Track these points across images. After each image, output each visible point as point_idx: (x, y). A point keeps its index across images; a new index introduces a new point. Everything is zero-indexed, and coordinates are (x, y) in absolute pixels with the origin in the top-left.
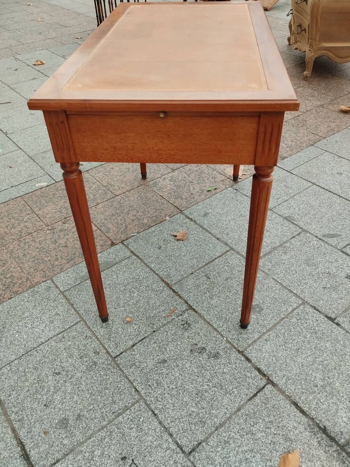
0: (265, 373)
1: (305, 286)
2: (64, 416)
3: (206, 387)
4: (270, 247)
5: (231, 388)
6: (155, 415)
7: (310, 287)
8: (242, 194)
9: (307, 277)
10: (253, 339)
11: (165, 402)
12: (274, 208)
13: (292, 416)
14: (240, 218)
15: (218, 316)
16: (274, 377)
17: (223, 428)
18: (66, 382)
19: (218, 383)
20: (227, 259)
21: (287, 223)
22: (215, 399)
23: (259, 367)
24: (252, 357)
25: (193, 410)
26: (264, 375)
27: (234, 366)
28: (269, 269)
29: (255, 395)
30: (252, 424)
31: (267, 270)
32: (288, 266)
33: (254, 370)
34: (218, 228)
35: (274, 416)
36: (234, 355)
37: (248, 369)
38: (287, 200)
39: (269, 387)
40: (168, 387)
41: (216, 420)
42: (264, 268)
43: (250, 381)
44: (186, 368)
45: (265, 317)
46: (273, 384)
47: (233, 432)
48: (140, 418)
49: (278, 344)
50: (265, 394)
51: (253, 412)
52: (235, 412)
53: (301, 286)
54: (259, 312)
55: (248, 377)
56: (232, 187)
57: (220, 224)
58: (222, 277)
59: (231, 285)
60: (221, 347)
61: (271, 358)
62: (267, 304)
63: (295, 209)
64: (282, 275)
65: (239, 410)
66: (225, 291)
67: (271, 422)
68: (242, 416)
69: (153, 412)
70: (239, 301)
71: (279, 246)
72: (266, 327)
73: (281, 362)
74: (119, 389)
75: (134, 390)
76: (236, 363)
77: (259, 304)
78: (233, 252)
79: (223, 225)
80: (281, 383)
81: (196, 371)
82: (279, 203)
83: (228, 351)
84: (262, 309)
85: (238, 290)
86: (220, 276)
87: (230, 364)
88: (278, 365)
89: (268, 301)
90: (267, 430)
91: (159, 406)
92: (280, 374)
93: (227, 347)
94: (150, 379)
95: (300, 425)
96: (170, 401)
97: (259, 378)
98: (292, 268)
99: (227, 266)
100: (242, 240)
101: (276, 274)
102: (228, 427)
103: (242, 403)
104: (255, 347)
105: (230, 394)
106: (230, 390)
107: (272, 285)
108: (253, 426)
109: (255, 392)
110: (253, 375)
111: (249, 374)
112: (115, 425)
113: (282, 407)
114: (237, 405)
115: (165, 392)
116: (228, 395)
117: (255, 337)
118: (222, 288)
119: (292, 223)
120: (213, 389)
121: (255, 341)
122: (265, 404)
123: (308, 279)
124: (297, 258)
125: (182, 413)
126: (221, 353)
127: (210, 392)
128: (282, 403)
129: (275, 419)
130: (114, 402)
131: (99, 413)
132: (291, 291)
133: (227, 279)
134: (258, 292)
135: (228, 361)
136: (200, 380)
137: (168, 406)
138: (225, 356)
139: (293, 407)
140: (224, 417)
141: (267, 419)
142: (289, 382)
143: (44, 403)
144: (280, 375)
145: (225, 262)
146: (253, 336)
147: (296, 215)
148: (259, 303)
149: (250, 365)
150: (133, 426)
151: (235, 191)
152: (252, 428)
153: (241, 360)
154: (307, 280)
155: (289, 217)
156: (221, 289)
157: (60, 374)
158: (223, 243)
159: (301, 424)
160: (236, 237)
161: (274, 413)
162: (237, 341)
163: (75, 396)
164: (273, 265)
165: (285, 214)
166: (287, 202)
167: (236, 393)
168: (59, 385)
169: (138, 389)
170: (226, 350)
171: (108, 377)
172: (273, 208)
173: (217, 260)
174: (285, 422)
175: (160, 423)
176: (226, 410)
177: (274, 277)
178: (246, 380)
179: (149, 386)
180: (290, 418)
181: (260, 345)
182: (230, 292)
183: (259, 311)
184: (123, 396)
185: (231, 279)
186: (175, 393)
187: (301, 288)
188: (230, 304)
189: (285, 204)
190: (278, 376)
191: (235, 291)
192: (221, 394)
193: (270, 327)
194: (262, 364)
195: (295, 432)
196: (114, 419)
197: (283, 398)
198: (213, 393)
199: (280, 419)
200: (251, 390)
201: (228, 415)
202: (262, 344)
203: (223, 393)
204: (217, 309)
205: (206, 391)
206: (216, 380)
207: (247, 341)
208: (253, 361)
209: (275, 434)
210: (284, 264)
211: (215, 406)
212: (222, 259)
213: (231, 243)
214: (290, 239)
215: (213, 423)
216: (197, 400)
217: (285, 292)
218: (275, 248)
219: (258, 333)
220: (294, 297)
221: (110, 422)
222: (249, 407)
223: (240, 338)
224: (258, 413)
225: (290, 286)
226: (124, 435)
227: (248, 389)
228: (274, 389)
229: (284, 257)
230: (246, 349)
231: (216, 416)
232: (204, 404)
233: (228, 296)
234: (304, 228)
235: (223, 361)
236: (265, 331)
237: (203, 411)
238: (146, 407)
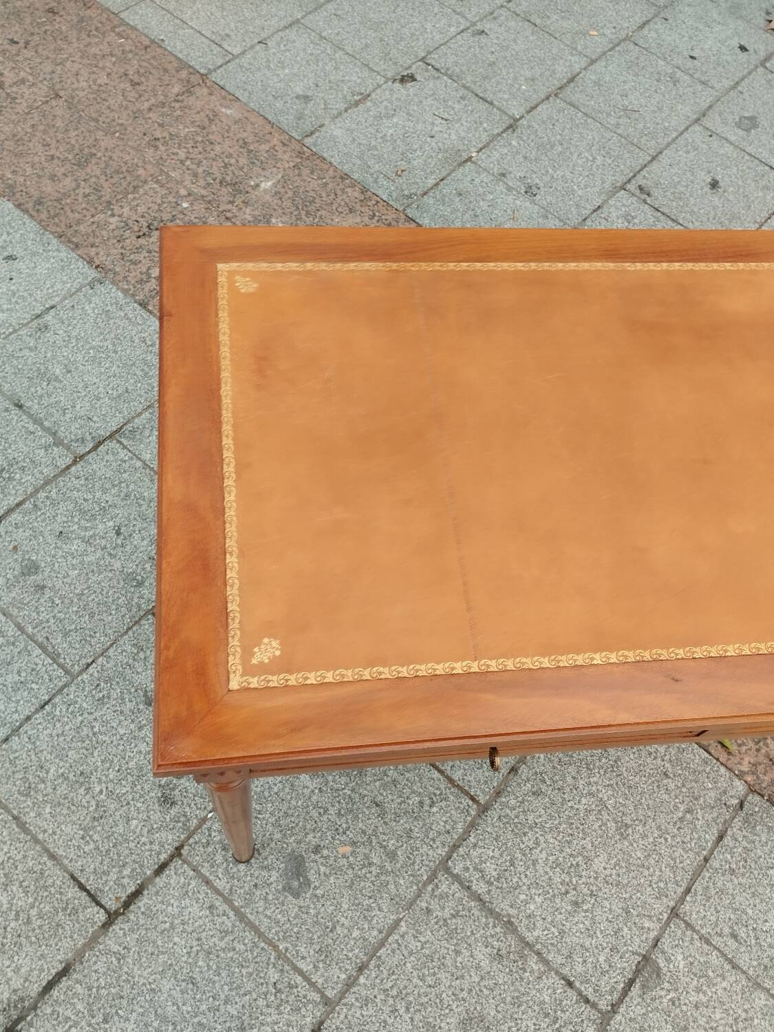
0: (132, 907)
1: (387, 1009)
2: (43, 565)
3: (98, 789)
4: (512, 912)
5: (96, 837)
6: (42, 707)
7: (385, 1022)
8: (727, 825)
9: (417, 1017)
10: (212, 878)
11: (66, 719)
12: (688, 925)
13: (40, 963)
14: (612, 825)
15: (266, 794)
16: (122, 926)
17: (17, 830)
18: (102, 549)
19: (105, 811)
20: (446, 799)
21: (627, 964)
22: (73, 808)
23: (145, 892)
24: (168, 876)
25: (52, 771)
26: (127, 904)
27: (144, 839)
28: (428, 911)
29: (82, 887)
30: (25, 884)
31: (424, 905)
32: (448, 962)
33: (139, 882)
34: (554, 767)
35: (40, 927)
36: (170, 839)
37: (138, 870)
38: (735, 967)
39: (101, 917)
40: (95, 719)
41: (33, 814)
42: (433, 896)
43: (113, 876)
44: (136, 746)
45: (276, 902)
46: (107, 925)
47: (9, 849)
48: (37, 683)
49: (204, 934)
50: (85, 908)
51: (47, 884)
52: (47, 850)
53: (383, 997)
54: (288, 888)
55: (120, 872)
56: (752, 790)
57: (572, 769)
58: (382, 791)
59: (360, 816)
60: (187, 809)
61: (166, 919)
62: (312, 906)
63: (698, 990)
64: (414, 945)
65: (52, 857)
66: (339, 802)
67: (29, 921)
68: (40, 863)
69: (46, 703)
70: (315, 837)
71: (522, 939)
72: (247, 905)
73: (159, 943)
74: (90, 636)
75: (90, 661)
76: (151, 843)
77: (312, 886)
78: (473, 813)
79: (569, 780)
80: (110, 942)
81: (132, 764)
82: (716, 940)
83: (180, 824)
84: (296, 895)
85: (348, 832)
86: (384, 786)
87: (148, 832)
88: (153, 935)
89: (323, 909)
90: (14, 913)
91: (58, 709)
92: (131, 939)
93: (188, 820)
94: (111, 684)
95: (22, 980)
96: (67, 727)
97: (119, 895)
98: (442, 975)
99: (421, 803)
100: (525, 834)
101: (417, 931)
102: (18, 839)
103: (66, 862)
104: (193, 883)
105: (83, 838)
106: (91, 837)
107: (376, 918)
108: (21, 886)
109: (88, 888)
110: (125, 881)
111: (126, 872)
112: (26, 647)
113: (60, 944)
114: (61, 852)
115: (86, 715)
116: (81, 832)
117: (218, 881)
118: (350, 796)
119: (631, 983)
120: (93, 803)
121: (208, 882)
122: (65, 909)
123: (412, 1019)
124: (486, 992)
125: (45, 752)
126: (174, 811)
127: (87, 797)
128: (67, 944)
129: (34, 930)
130: (66, 634)
131: (47, 617)
132: (361, 969)
133: (377, 805)
134: (347, 884)
135: (155, 826)
136: (111, 776)
137: (58, 725)
138: (168, 819)
139: (60, 967)
140: (37, 829)
141: (34, 912)
142: (114, 959)
143: (65, 530)
144: (128, 938)
145: (433, 796)
146: (220, 876)
147: (672, 995)
148: (316, 888)
149: (148, 873)
150: (23, 674)
151: (735, 802)
152: (17, 883)
153: (159, 853)
154: (407, 1017)
155: (658, 972)
156: (344, 794)
157: (118, 535)
158: (499, 785)
159: (24, 982)
160: (531, 818)
161: (46, 927)
162: (204, 841)
163: (76, 572)
164: (445, 920)
165: (668, 960)
166: (728, 967)
167: (86, 849)
168: (98, 541)
169: (91, 667)
170: (182, 819)
171: (114, 612)
172: (685, 922)
173: (436, 775)
174: (28, 948)
175: (28, 718)
176: (51, 831)
177: (403, 923)
178: (114, 867)
179: (98, 685)
180: (36, 959)
181: (199, 892)
182: (339, 814)
183: (290, 888)
184: (78, 646)
185: (382, 815)
186: (85, 733)
187: (375, 997)
188: (305, 819)
189: (715, 959)
190: (125, 934)
191: (344, 826)
192: (82, 818)
193: (249, 916)
194: (151, 899)
195: (9, 970)
196: (35, 642)
197: (79, 946)
198: (84, 802)
199: (33, 939)
200: (92, 878)
201: (41, 836)
202: (201, 897)
203: (86, 822)
204: (287, 790)
205: (88, 789)
206: (112, 806)
207: (206, 864)
208: (158, 879)
209: (5, 928)
210: (458, 953)
211: (58, 810)
212: (442, 787)
213: (506, 805)
214: (557, 973)
215: (26, 810)
216: (71, 776)
217: (358, 954)
218: (510, 926)
219: (228, 886)
220: (343, 976)
221: (31, 637)
222: (57, 877)
223: (213, 847)
224: (45, 894)
225: (379, 966)
226: (9, 664)
227: (95, 872)
228: (96, 928)
229: (481, 954)
230: (185, 862)
231: (39, 815)
232: (63, 789)
233: (326, 810)
234: (618, 1017)
235: (156, 816)
236: (236, 904)
237: (49, 790)
238: (57, 688)
